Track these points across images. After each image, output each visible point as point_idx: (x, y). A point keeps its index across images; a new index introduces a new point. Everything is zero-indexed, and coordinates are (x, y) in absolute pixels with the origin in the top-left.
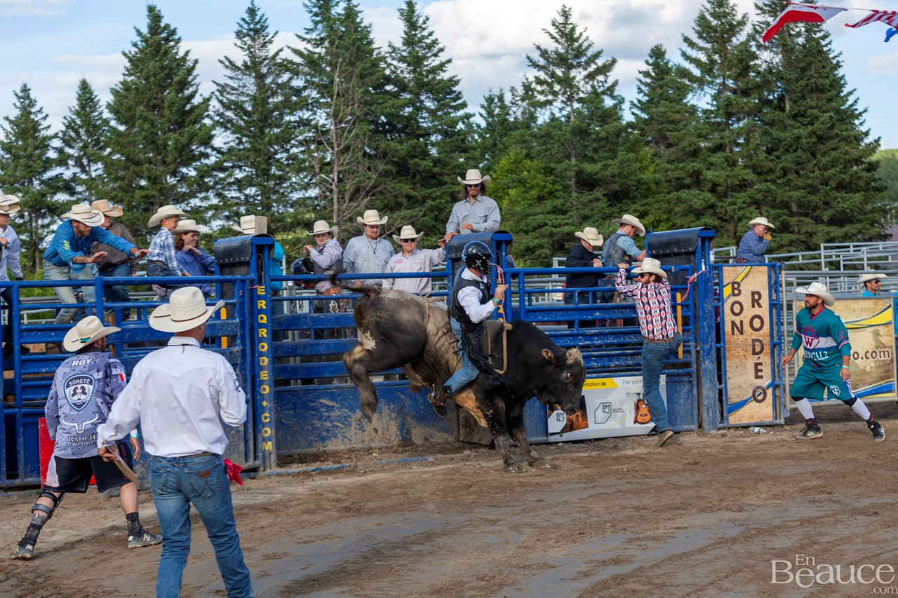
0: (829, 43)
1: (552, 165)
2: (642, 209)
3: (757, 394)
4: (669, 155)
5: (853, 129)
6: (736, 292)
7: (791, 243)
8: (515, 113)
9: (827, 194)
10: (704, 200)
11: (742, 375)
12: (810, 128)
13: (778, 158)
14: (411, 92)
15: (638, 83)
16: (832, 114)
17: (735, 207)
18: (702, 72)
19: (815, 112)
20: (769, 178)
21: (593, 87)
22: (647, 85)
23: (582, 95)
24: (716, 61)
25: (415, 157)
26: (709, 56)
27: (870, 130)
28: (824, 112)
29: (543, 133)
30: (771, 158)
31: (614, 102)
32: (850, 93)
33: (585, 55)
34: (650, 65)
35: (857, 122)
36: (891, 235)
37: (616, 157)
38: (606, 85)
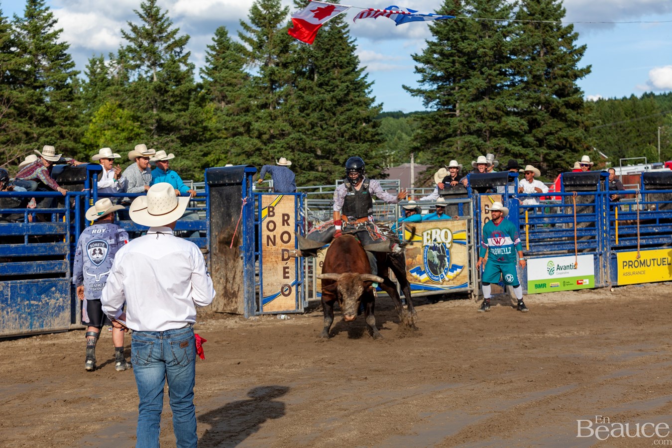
0: (348, 31)
1: (139, 114)
2: (206, 150)
3: (284, 290)
4: (228, 110)
5: (364, 96)
6: (271, 214)
7: (316, 179)
8: (112, 72)
9: (342, 143)
10: (252, 145)
11: (274, 275)
12: (332, 94)
13: (308, 115)
14: (30, 53)
15: (207, 55)
16: (348, 83)
17: (275, 150)
18: (254, 49)
19: (337, 82)
20: (300, 130)
21: (171, 56)
22: (213, 56)
23: (162, 62)
24: (264, 41)
25: (32, 103)
26: (259, 37)
27: (375, 97)
28: (342, 82)
29: (132, 89)
30: (303, 115)
31: (187, 68)
32: (363, 69)
33: (166, 31)
34: (215, 41)
35: (366, 91)
36: (388, 175)
37: (187, 109)
38: (181, 55)
